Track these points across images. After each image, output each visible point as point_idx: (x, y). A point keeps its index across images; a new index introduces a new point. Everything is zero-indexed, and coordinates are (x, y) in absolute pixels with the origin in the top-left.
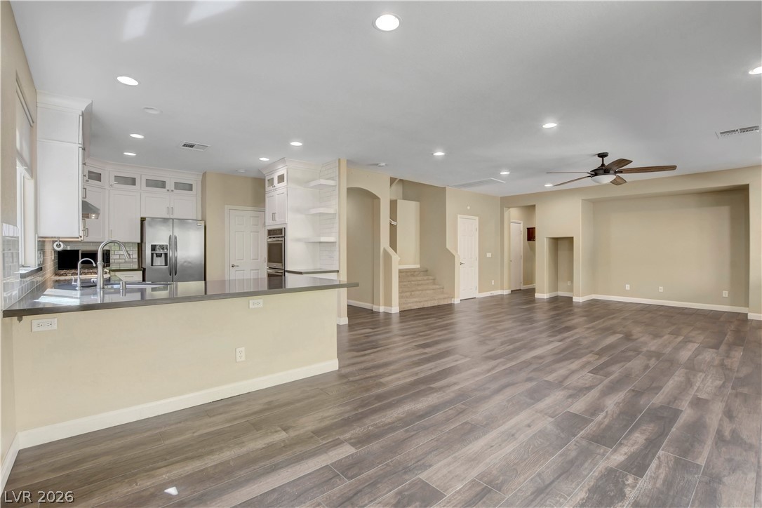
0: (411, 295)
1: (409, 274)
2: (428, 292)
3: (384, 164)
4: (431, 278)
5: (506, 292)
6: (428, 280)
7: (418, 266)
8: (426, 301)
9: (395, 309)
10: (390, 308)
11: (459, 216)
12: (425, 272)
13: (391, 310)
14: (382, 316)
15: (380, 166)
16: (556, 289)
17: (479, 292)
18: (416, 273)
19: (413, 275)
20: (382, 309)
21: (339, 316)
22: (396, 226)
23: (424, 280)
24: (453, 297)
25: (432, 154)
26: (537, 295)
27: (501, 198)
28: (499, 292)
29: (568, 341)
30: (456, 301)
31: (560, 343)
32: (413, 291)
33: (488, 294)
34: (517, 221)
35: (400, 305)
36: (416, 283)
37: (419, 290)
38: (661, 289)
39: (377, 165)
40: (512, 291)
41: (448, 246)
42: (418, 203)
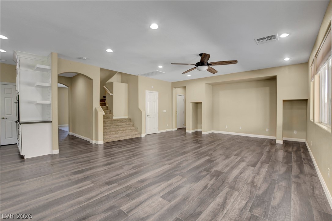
0: (116, 133)
1: (119, 121)
2: (128, 131)
3: (85, 58)
4: (131, 123)
5: (175, 129)
6: (129, 124)
7: (127, 117)
8: (124, 136)
9: (101, 142)
10: (97, 141)
11: (146, 91)
12: (130, 120)
13: (98, 143)
14: (94, 146)
15: (83, 59)
16: (197, 128)
17: (159, 130)
18: (124, 121)
19: (122, 122)
20: (94, 142)
21: (53, 149)
22: (113, 96)
23: (126, 125)
24: (141, 134)
25: (105, 50)
26: (187, 131)
27: (172, 83)
28: (171, 130)
29: (174, 164)
30: (143, 135)
31: (170, 165)
32: (117, 131)
33: (164, 131)
34: (181, 95)
35: (104, 139)
36: (122, 126)
37: (121, 131)
38: (241, 128)
39: (81, 58)
40: (177, 129)
41: (140, 107)
42: (127, 85)
